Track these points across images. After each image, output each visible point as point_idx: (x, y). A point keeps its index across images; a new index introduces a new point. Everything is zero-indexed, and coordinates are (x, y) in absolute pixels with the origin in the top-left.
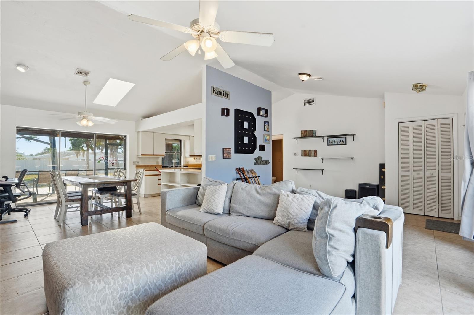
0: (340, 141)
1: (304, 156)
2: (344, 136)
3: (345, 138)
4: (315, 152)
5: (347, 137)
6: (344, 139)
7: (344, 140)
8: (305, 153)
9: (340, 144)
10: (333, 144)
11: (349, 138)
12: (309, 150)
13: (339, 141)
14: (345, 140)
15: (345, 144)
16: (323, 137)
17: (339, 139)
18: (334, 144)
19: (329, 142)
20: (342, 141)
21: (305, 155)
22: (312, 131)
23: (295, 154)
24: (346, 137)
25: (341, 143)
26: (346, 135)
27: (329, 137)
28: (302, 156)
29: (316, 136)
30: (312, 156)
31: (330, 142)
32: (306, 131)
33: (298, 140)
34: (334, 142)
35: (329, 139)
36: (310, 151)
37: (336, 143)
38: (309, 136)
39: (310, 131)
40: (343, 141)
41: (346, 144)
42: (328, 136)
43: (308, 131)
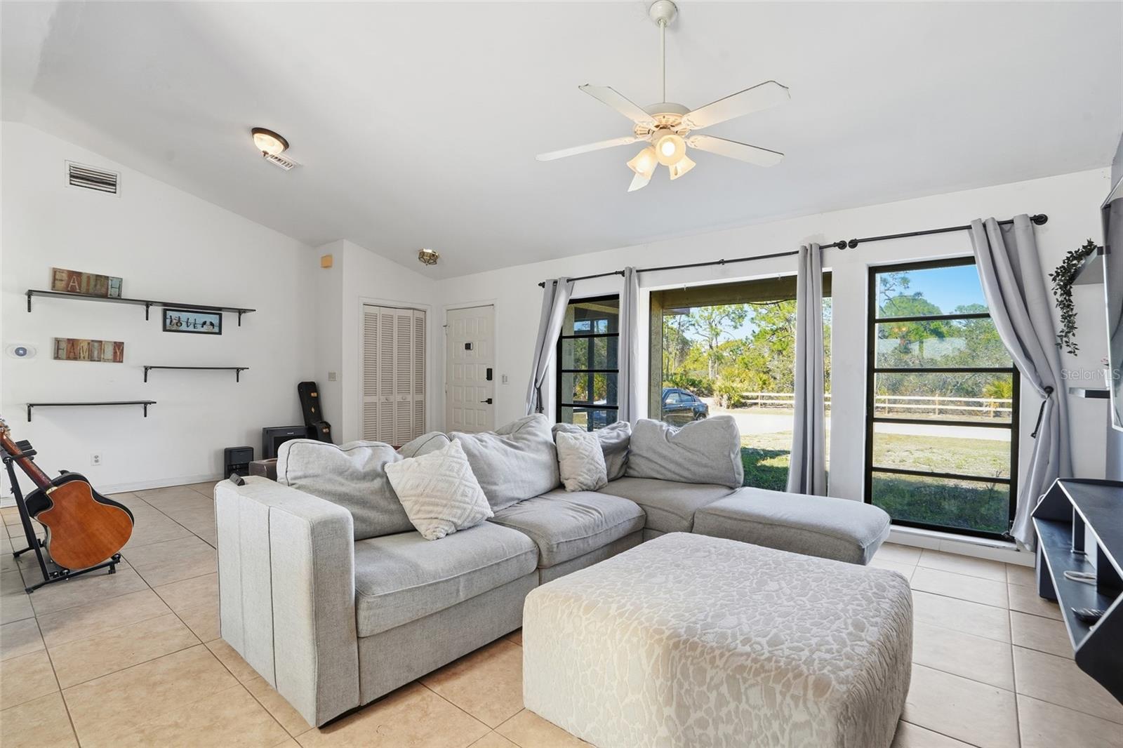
0: (205, 323)
1: (68, 358)
2: (217, 311)
3: (218, 316)
4: (119, 347)
5: (224, 314)
6: (215, 319)
7: (216, 321)
8: (69, 350)
9: (202, 330)
10: (181, 328)
11: (229, 320)
12: (93, 341)
13: (202, 322)
14: (218, 321)
15: (217, 331)
16: (148, 304)
17: (201, 318)
18: (184, 327)
19: (168, 321)
20: (208, 323)
21: (72, 355)
22: (107, 278)
23: (21, 352)
24: (220, 315)
25: (205, 329)
26: (220, 309)
27: (168, 307)
28: (57, 357)
29: (118, 298)
30: (108, 360)
31: (171, 321)
32: (79, 274)
33: (33, 298)
34: (184, 324)
35: (169, 313)
36: (96, 344)
37: (192, 326)
38: (91, 291)
39: (97, 276)
40: (212, 324)
41: (220, 333)
42: (165, 304)
43: (89, 277)
